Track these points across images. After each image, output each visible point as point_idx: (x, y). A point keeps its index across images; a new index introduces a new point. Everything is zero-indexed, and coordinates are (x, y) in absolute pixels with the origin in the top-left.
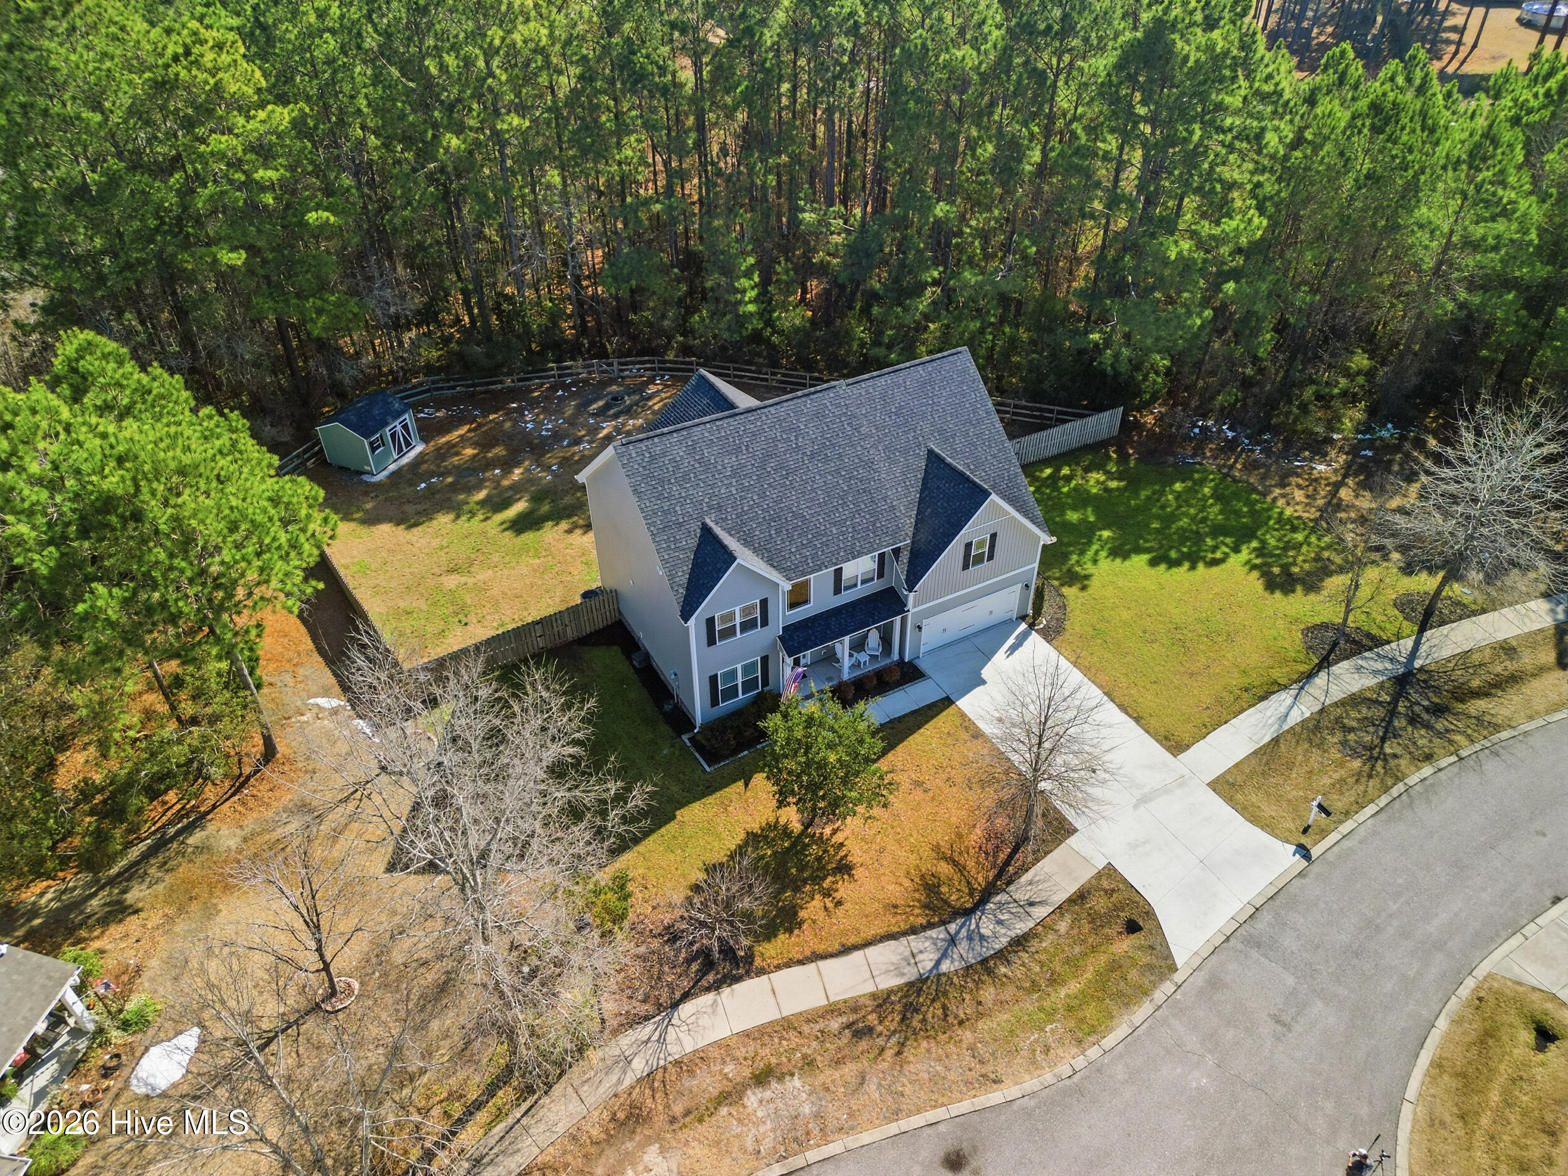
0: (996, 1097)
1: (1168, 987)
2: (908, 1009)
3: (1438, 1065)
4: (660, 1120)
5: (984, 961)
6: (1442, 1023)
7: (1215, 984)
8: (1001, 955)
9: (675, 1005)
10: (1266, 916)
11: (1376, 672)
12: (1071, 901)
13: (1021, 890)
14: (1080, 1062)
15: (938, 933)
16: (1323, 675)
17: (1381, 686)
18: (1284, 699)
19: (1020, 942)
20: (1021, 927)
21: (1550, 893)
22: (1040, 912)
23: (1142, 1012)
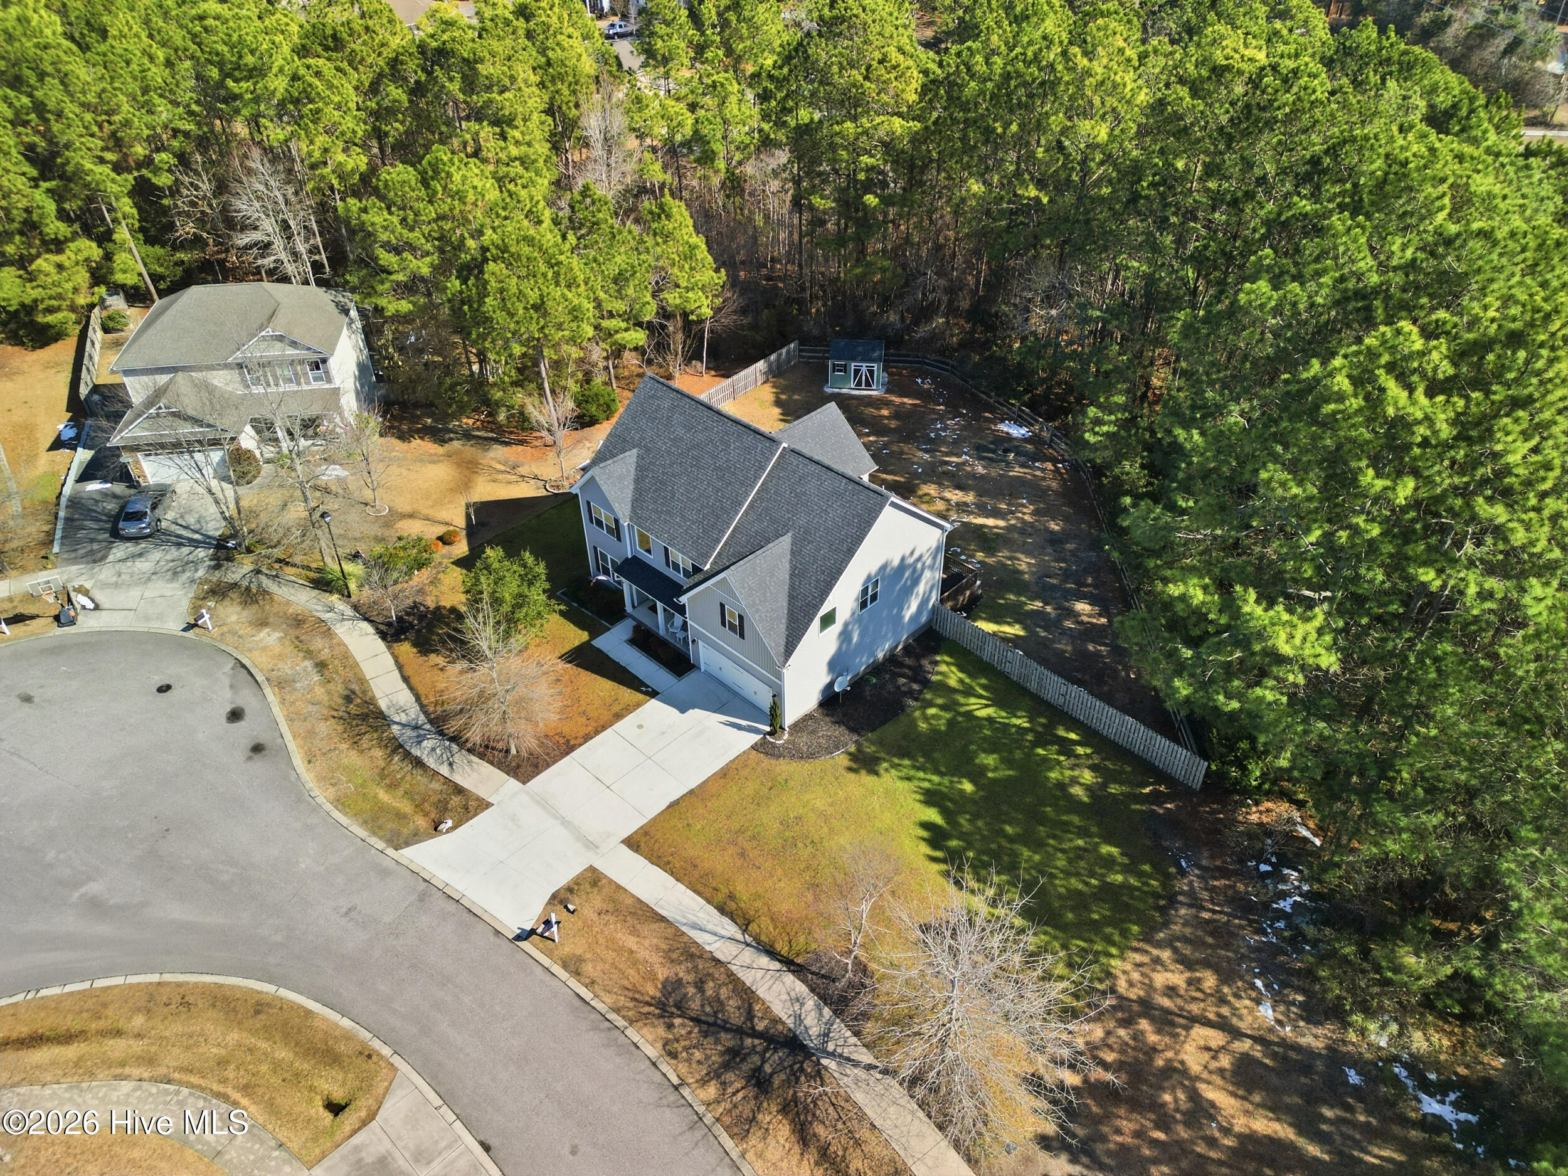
0: (298, 761)
1: (380, 845)
2: (364, 717)
3: (309, 1013)
4: (298, 632)
5: (401, 746)
6: (346, 1023)
7: (384, 873)
8: (407, 754)
9: (366, 619)
10: (451, 907)
11: (799, 1018)
12: (456, 785)
13: (460, 757)
14: (321, 799)
15: (422, 718)
16: (777, 965)
17: (777, 1021)
18: (730, 929)
19: (418, 763)
20: (431, 762)
21: (492, 1142)
22: (444, 770)
23: (361, 832)
